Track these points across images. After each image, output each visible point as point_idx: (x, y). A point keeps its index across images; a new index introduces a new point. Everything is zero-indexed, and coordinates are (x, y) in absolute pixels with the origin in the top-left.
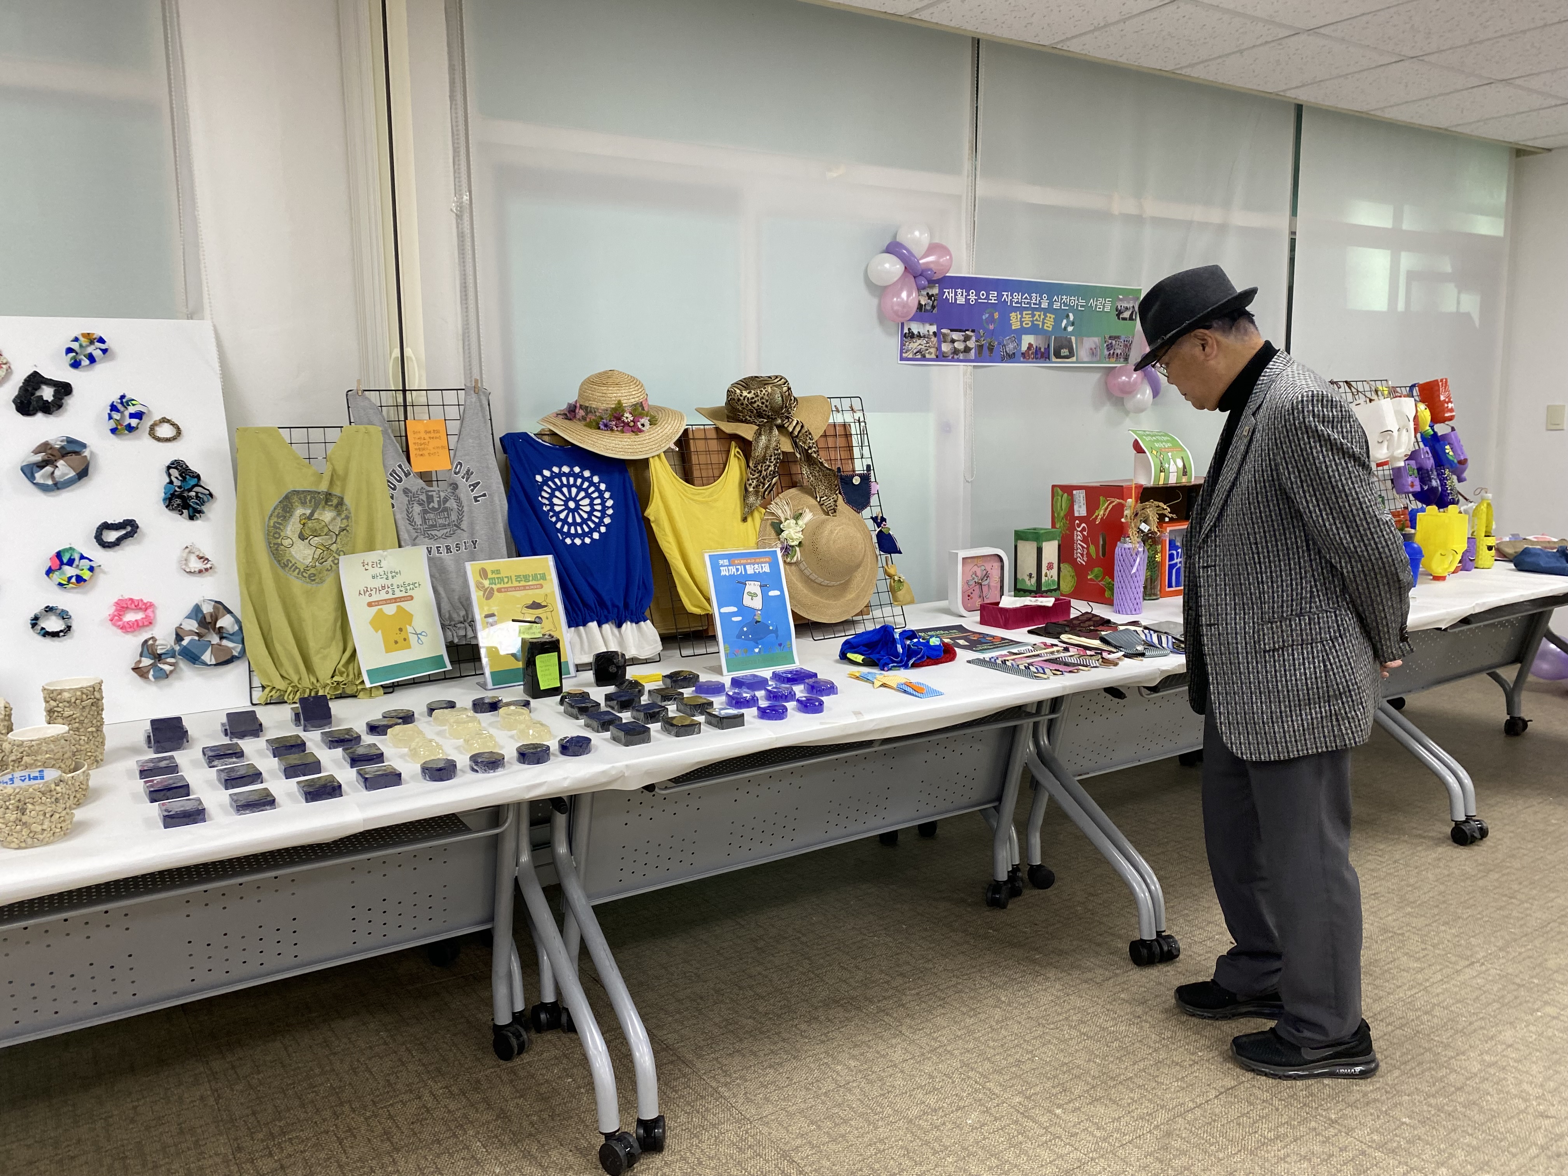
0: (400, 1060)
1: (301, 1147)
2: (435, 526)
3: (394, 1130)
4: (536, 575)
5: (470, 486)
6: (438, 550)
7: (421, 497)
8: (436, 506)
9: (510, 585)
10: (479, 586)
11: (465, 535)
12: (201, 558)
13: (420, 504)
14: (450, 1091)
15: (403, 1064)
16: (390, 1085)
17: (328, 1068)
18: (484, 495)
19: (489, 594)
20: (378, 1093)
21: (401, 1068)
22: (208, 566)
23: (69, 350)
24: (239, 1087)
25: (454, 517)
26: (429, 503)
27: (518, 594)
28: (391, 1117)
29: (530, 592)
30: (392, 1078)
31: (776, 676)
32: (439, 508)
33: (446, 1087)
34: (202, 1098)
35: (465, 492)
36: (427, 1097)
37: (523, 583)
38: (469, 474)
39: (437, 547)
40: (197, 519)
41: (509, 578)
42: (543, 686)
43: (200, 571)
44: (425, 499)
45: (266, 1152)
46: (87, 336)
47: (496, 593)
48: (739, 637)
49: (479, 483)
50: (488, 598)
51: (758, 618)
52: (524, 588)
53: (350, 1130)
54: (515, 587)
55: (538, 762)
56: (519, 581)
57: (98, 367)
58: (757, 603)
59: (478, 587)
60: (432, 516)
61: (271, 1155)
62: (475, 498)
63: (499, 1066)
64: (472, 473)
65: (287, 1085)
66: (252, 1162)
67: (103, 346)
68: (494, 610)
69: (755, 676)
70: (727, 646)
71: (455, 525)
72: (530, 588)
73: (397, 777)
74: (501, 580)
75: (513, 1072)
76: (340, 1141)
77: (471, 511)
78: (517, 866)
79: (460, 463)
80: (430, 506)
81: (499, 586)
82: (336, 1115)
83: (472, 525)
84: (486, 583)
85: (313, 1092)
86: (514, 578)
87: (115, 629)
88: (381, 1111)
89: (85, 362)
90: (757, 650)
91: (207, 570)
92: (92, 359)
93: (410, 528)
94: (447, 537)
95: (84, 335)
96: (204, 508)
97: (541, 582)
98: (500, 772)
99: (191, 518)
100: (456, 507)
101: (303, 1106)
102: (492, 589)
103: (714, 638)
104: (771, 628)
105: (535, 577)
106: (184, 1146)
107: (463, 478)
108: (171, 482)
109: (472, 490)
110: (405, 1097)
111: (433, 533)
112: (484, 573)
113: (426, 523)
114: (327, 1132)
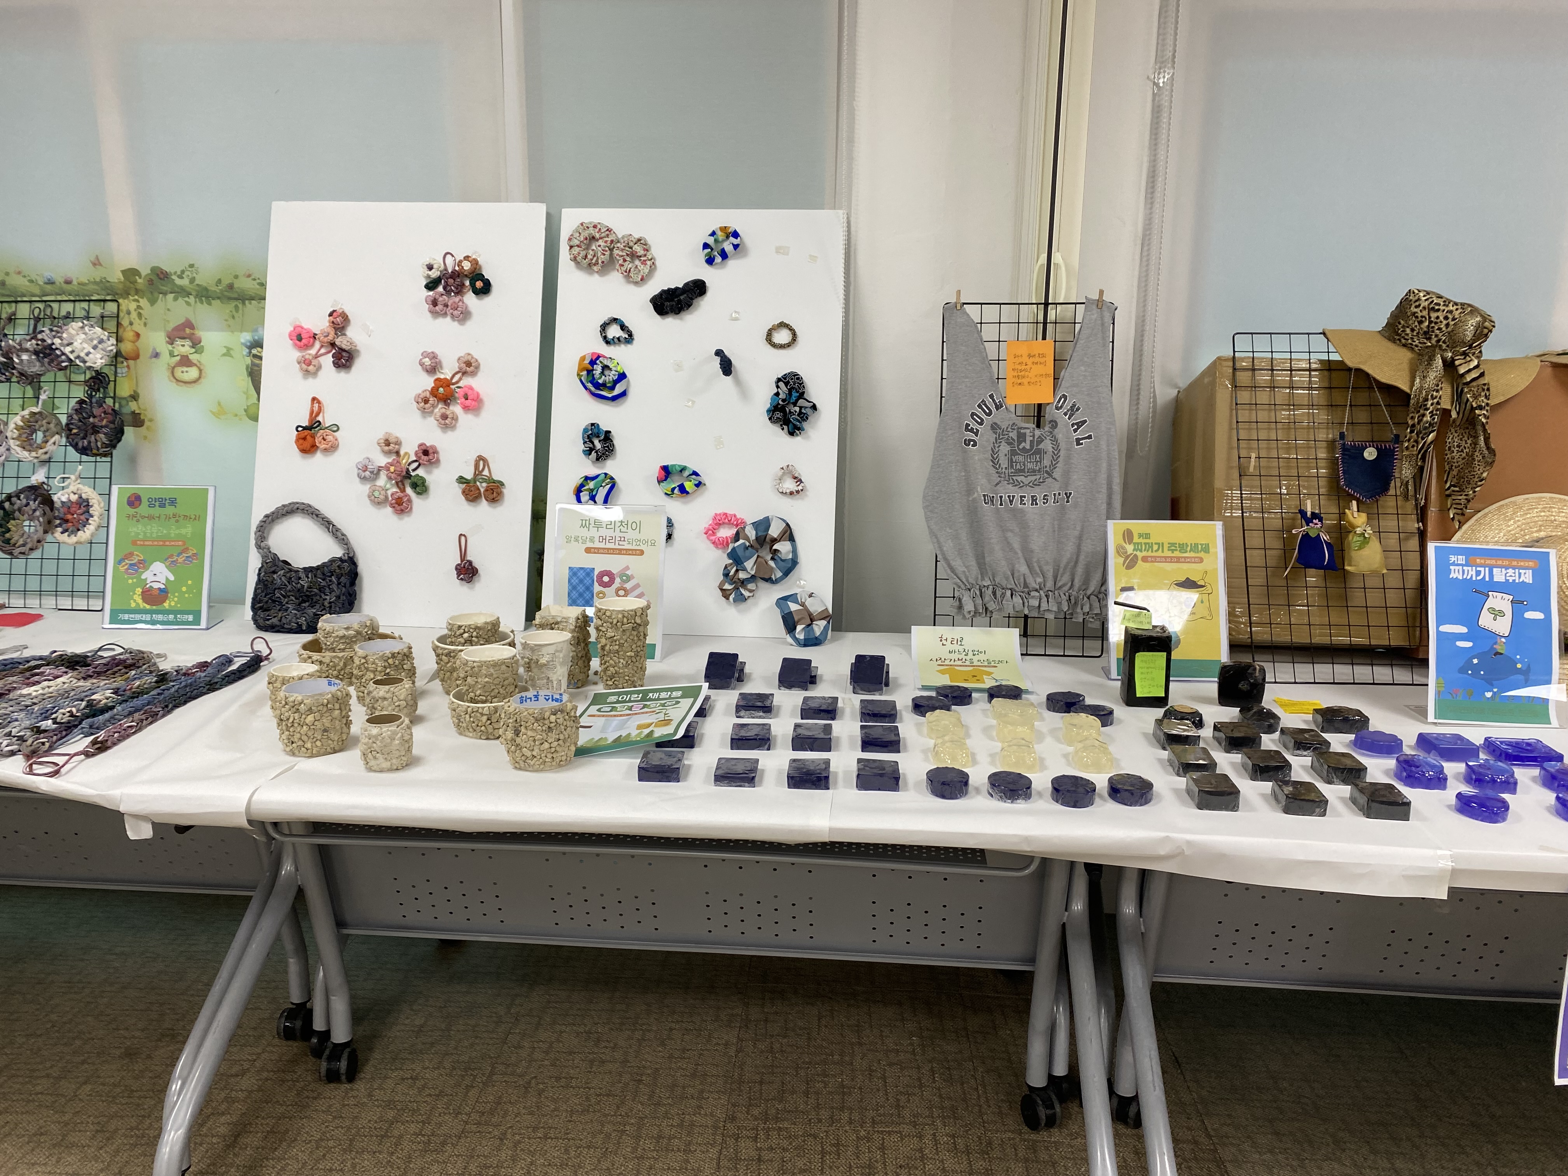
0: (919, 1079)
1: (785, 1144)
2: (1023, 471)
3: (879, 1166)
4: (1196, 545)
5: (1073, 425)
6: (1022, 501)
7: (1011, 434)
8: (1028, 447)
9: (1159, 553)
10: (1120, 550)
11: (1057, 485)
12: (795, 478)
13: (1009, 444)
14: (954, 1143)
15: (921, 1086)
16: (898, 1106)
17: (847, 1059)
18: (1090, 437)
19: (1131, 563)
20: (881, 1111)
21: (917, 1090)
22: (800, 488)
23: (706, 246)
24: (761, 1046)
25: (1047, 462)
26: (1019, 443)
27: (1168, 566)
28: (882, 1148)
29: (1185, 566)
30: (903, 1098)
31: (1490, 745)
32: (1031, 450)
33: (953, 1136)
34: (726, 1044)
35: (1065, 431)
36: (928, 1140)
37: (1177, 554)
38: (1073, 409)
39: (1021, 497)
40: (797, 435)
41: (1160, 545)
42: (1141, 692)
43: (791, 493)
44: (1016, 438)
45: (752, 1134)
46: (724, 229)
47: (1140, 562)
48: (1463, 670)
49: (1085, 421)
50: (1129, 567)
51: (1499, 648)
52: (1178, 560)
53: (837, 1145)
54: (1166, 557)
55: (1076, 804)
56: (1173, 551)
57: (731, 263)
58: (1503, 626)
59: (1118, 552)
60: (1021, 458)
61: (755, 1139)
62: (1078, 440)
63: (1020, 1133)
64: (1078, 409)
65: (803, 1063)
66: (737, 1140)
67: (736, 242)
68: (1135, 582)
69: (1459, 737)
70: (1441, 680)
71: (1047, 472)
72: (1185, 560)
73: (893, 781)
74: (1150, 546)
75: (1033, 1147)
76: (823, 1153)
77: (1068, 457)
78: (1066, 910)
79: (1065, 397)
80: (1021, 447)
81: (1144, 554)
82: (832, 1120)
83: (1067, 474)
84: (1130, 548)
85: (822, 1082)
86: (1166, 546)
87: (709, 542)
88: (876, 1136)
89: (718, 259)
90: (1489, 695)
91: (798, 492)
92: (724, 255)
93: (993, 471)
94: (1035, 485)
95: (722, 229)
96: (805, 425)
97: (1202, 555)
98: (1021, 805)
99: (791, 434)
100: (1051, 450)
101: (806, 1094)
102: (1136, 556)
103: (1425, 663)
104: (1519, 666)
105: (1195, 548)
106: (690, 1091)
107: (1065, 414)
108: (777, 394)
109: (1075, 431)
110: (906, 1129)
111: (1020, 479)
112: (1128, 536)
113: (1012, 467)
114: (815, 1137)
